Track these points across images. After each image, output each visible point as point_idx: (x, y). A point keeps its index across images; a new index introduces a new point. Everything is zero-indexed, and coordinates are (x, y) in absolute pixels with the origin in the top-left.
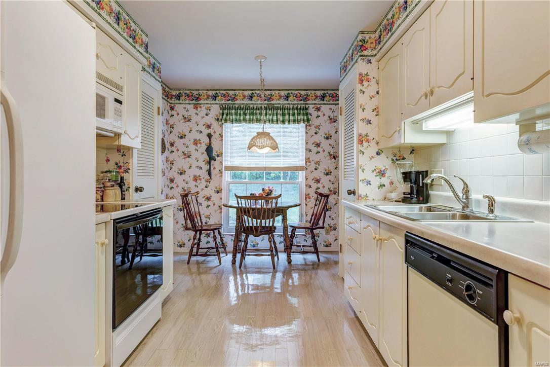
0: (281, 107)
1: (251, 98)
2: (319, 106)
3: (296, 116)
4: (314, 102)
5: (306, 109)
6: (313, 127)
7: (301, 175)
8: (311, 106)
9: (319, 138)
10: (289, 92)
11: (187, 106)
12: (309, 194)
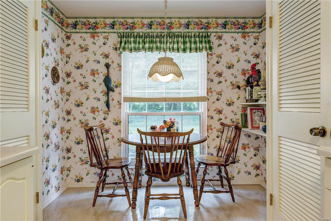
0: (182, 35)
1: (150, 26)
2: (220, 34)
3: (198, 44)
4: (215, 30)
5: (208, 36)
6: (214, 56)
7: (202, 107)
8: (213, 34)
9: (220, 68)
10: (189, 20)
11: (84, 35)
12: (211, 126)
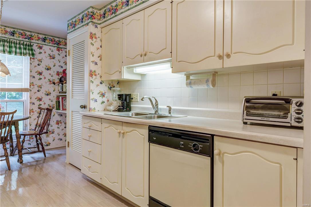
0: (8, 40)
2: (41, 45)
3: (23, 50)
4: (37, 42)
5: (31, 46)
6: (36, 60)
7: (26, 96)
8: (35, 45)
9: (41, 69)
10: (15, 30)
12: (32, 109)
